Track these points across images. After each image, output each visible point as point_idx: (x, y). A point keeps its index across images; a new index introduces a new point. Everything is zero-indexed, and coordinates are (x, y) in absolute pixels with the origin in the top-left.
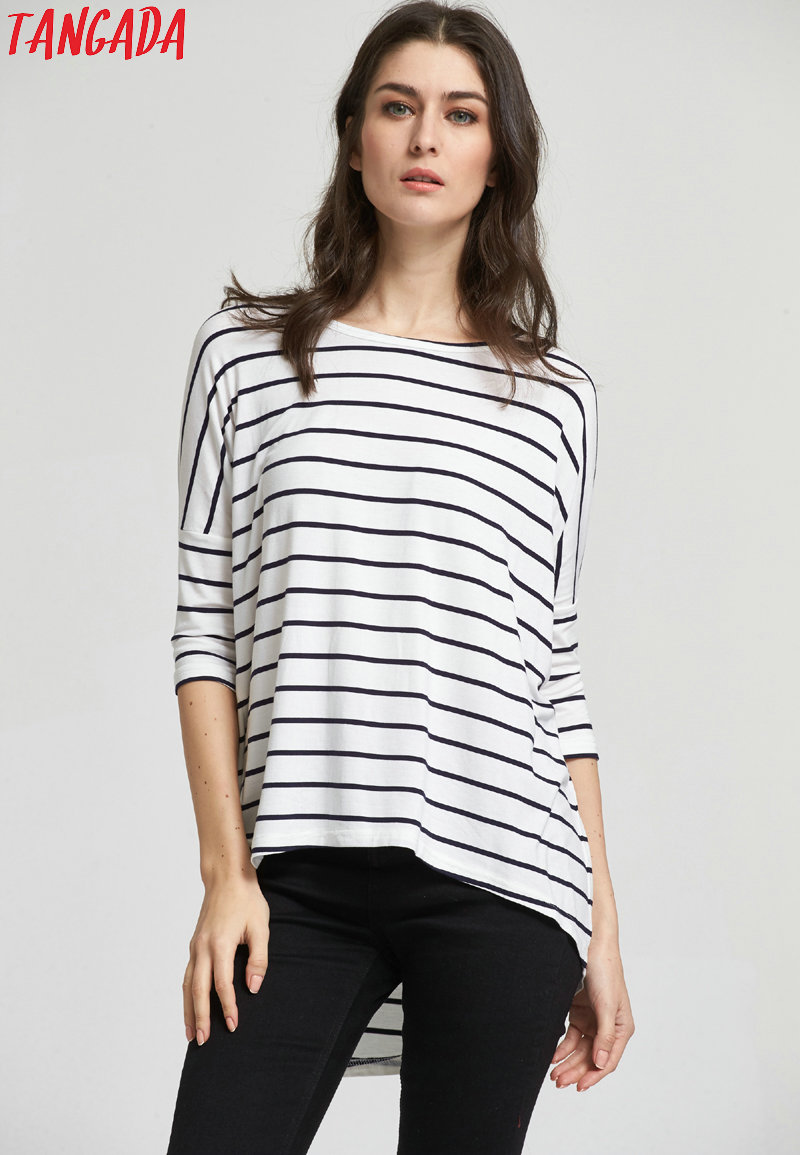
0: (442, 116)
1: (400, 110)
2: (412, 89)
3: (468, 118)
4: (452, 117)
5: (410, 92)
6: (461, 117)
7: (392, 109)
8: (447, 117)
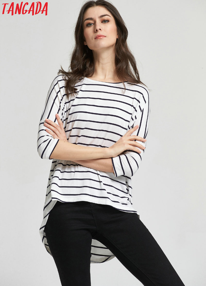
0: (100, 22)
1: (91, 25)
2: (91, 18)
3: (107, 21)
4: (103, 22)
5: (91, 19)
6: (105, 22)
7: (89, 25)
8: (102, 22)
